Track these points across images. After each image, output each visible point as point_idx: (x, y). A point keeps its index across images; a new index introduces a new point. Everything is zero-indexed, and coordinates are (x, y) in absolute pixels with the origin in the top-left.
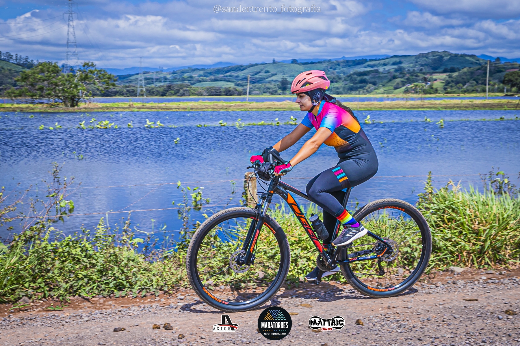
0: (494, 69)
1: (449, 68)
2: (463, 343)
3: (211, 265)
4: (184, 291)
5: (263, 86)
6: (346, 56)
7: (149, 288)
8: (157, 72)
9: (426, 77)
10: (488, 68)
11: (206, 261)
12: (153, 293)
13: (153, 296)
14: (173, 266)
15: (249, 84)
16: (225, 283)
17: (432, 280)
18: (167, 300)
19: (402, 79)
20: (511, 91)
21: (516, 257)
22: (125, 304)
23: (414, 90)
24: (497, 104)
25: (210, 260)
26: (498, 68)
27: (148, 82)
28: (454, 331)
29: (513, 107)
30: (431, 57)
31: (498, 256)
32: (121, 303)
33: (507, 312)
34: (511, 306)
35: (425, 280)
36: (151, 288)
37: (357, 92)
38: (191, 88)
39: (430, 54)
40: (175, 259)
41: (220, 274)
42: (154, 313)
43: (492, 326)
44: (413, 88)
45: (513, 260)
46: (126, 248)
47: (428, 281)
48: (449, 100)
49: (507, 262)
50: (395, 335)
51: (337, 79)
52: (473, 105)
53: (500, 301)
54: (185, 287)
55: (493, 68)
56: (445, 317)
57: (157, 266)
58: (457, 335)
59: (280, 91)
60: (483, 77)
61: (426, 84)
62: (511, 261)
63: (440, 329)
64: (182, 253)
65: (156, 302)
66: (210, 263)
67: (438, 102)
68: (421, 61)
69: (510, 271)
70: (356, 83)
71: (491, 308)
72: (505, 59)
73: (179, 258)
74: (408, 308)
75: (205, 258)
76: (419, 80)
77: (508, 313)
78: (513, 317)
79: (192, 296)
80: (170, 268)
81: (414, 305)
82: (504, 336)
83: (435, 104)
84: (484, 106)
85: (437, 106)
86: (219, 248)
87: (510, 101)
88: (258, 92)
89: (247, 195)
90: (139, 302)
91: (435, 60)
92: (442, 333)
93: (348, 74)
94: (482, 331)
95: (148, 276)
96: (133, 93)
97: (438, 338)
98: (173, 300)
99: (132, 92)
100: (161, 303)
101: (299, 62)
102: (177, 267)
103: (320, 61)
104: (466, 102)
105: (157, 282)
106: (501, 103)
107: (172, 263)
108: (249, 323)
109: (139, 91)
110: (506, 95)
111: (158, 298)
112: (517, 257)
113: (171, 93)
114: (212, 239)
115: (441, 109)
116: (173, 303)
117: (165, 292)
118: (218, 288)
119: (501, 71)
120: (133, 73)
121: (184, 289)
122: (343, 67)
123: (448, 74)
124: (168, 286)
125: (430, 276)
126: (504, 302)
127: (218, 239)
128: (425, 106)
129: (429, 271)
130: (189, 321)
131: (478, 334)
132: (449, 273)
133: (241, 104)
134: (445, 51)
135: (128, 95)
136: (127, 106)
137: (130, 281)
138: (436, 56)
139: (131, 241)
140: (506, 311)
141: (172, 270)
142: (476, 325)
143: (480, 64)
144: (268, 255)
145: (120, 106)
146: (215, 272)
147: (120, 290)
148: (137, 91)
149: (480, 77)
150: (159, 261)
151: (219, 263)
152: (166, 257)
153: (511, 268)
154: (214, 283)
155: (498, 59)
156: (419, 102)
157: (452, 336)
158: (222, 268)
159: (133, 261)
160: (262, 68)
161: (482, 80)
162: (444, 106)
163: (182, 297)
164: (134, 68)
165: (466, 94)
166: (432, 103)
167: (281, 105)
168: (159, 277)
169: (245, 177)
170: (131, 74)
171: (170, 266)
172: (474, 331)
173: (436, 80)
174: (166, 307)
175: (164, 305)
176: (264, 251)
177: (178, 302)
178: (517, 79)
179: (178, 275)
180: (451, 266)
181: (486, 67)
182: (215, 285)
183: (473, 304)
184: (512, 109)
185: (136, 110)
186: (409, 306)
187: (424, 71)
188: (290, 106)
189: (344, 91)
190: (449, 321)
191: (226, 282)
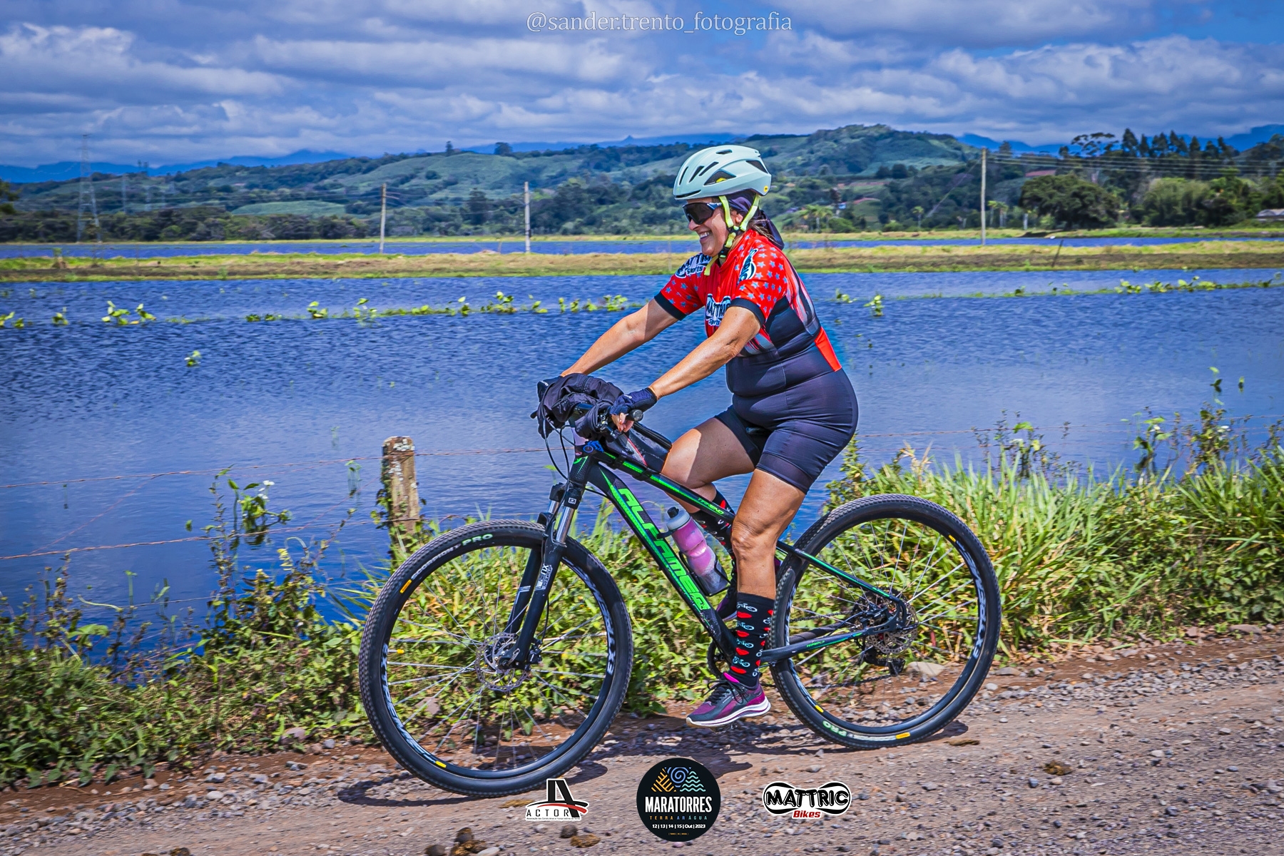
0: (998, 170)
1: (891, 168)
2: (948, 852)
3: (297, 686)
4: (224, 760)
5: (423, 214)
6: (635, 136)
7: (127, 758)
8: (132, 176)
9: (835, 189)
10: (984, 167)
11: (285, 677)
12: (138, 769)
13: (139, 777)
14: (194, 694)
15: (384, 207)
16: (335, 732)
17: (869, 697)
18: (178, 785)
19: (778, 196)
20: (1038, 225)
21: (1066, 633)
22: (58, 804)
23: (807, 222)
24: (1007, 257)
25: (293, 672)
26: (1006, 168)
27: (106, 202)
28: (925, 824)
29: (1045, 265)
30: (847, 141)
31: (1023, 631)
32: (47, 804)
33: (1050, 768)
34: (1057, 753)
35: (849, 699)
36: (132, 756)
37: (667, 228)
38: (227, 218)
39: (845, 134)
40: (198, 674)
41: (322, 709)
42: (142, 824)
43: (1015, 806)
44: (806, 217)
45: (1057, 639)
46: (58, 652)
47: (859, 701)
48: (894, 247)
49: (1046, 644)
50: (781, 843)
51: (616, 194)
52: (950, 258)
53: (1033, 741)
54: (226, 748)
55: (994, 168)
56: (902, 789)
57: (148, 695)
58: (933, 833)
59: (465, 227)
60: (971, 190)
61: (837, 206)
62: (1055, 642)
63: (890, 820)
64: (217, 658)
65: (146, 794)
66: (295, 680)
67: (867, 251)
68: (823, 149)
69: (1053, 667)
70: (663, 206)
71: (1010, 762)
72: (1021, 145)
73: (210, 671)
74: (810, 771)
75: (280, 668)
76: (819, 197)
77: (1052, 770)
78: (1064, 781)
79: (247, 773)
80: (185, 699)
81: (826, 763)
82: (1044, 827)
83: (860, 257)
84: (978, 261)
85: (866, 261)
86: (317, 640)
87: (1037, 248)
88: (408, 229)
89: (390, 497)
90: (99, 795)
91: (855, 145)
92: (896, 830)
93: (642, 182)
94: (992, 818)
95: (124, 724)
96: (65, 233)
97: (887, 843)
98: (195, 786)
99: (61, 229)
100: (161, 794)
101: (515, 151)
102: (205, 697)
103: (569, 147)
104: (934, 251)
105: (147, 739)
106: (1018, 253)
107: (188, 687)
108: (403, 834)
109: (81, 227)
110: (1029, 235)
111: (151, 784)
112: (1069, 632)
113: (171, 230)
114: (300, 616)
115: (874, 270)
116: (193, 792)
117: (172, 766)
118: (317, 747)
119: (1013, 176)
120: (63, 180)
121: (225, 754)
122: (628, 165)
123: (889, 180)
124: (179, 749)
125: (862, 688)
126: (1042, 744)
127: (316, 617)
128: (836, 262)
129: (860, 675)
130: (241, 839)
131: (981, 827)
132: (909, 679)
133: (365, 260)
134: (878, 126)
135: (51, 237)
136: (50, 266)
137: (71, 739)
138: (859, 137)
139: (75, 633)
140: (1047, 765)
141: (191, 704)
142: (976, 804)
143: (963, 158)
144: (451, 652)
145: (29, 268)
146: (308, 702)
147: (42, 766)
148: (76, 226)
149: (965, 189)
150: (154, 683)
151: (318, 680)
152: (171, 673)
153: (1055, 658)
154: (308, 733)
155: (1006, 146)
156: (820, 253)
157: (921, 836)
158: (328, 692)
159: (79, 685)
160: (419, 165)
161: (970, 197)
162: (882, 261)
163: (221, 776)
164: (64, 165)
165: (933, 231)
166: (851, 254)
167: (471, 261)
168: (155, 726)
169: (385, 450)
170: (57, 180)
171: (184, 694)
172: (971, 819)
173: (859, 197)
174: (176, 804)
175: (170, 800)
176: (438, 644)
177: (210, 790)
178: (1051, 196)
179: (208, 716)
180: (912, 661)
181: (980, 166)
182: (310, 739)
183: (967, 754)
184: (1044, 268)
185: (75, 277)
186: (814, 767)
187: (830, 174)
188: (494, 264)
189: (633, 225)
190: (911, 798)
191: (341, 730)
